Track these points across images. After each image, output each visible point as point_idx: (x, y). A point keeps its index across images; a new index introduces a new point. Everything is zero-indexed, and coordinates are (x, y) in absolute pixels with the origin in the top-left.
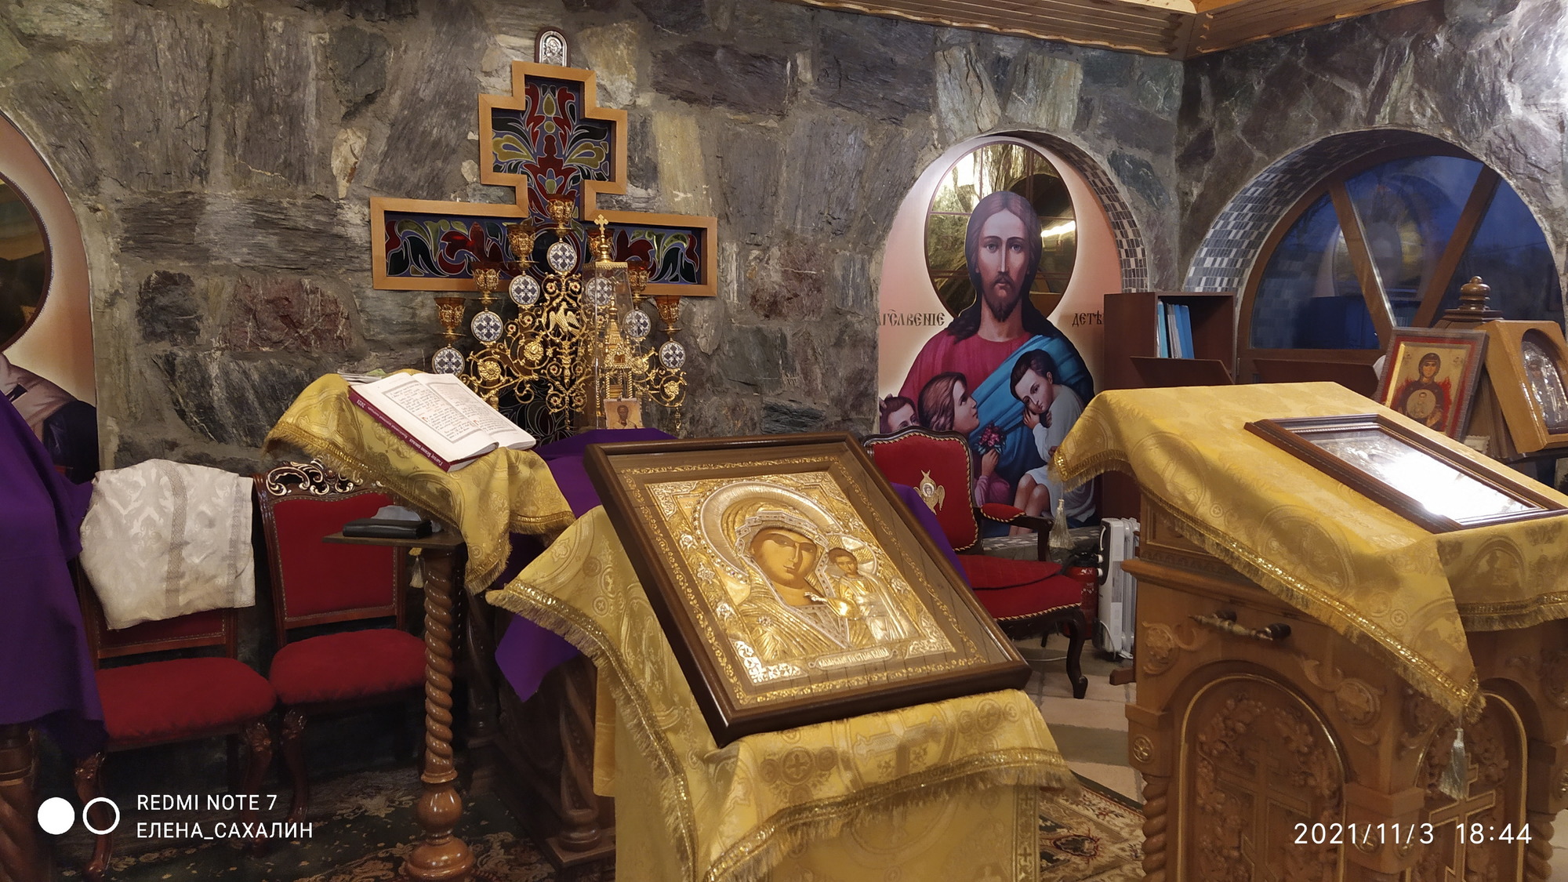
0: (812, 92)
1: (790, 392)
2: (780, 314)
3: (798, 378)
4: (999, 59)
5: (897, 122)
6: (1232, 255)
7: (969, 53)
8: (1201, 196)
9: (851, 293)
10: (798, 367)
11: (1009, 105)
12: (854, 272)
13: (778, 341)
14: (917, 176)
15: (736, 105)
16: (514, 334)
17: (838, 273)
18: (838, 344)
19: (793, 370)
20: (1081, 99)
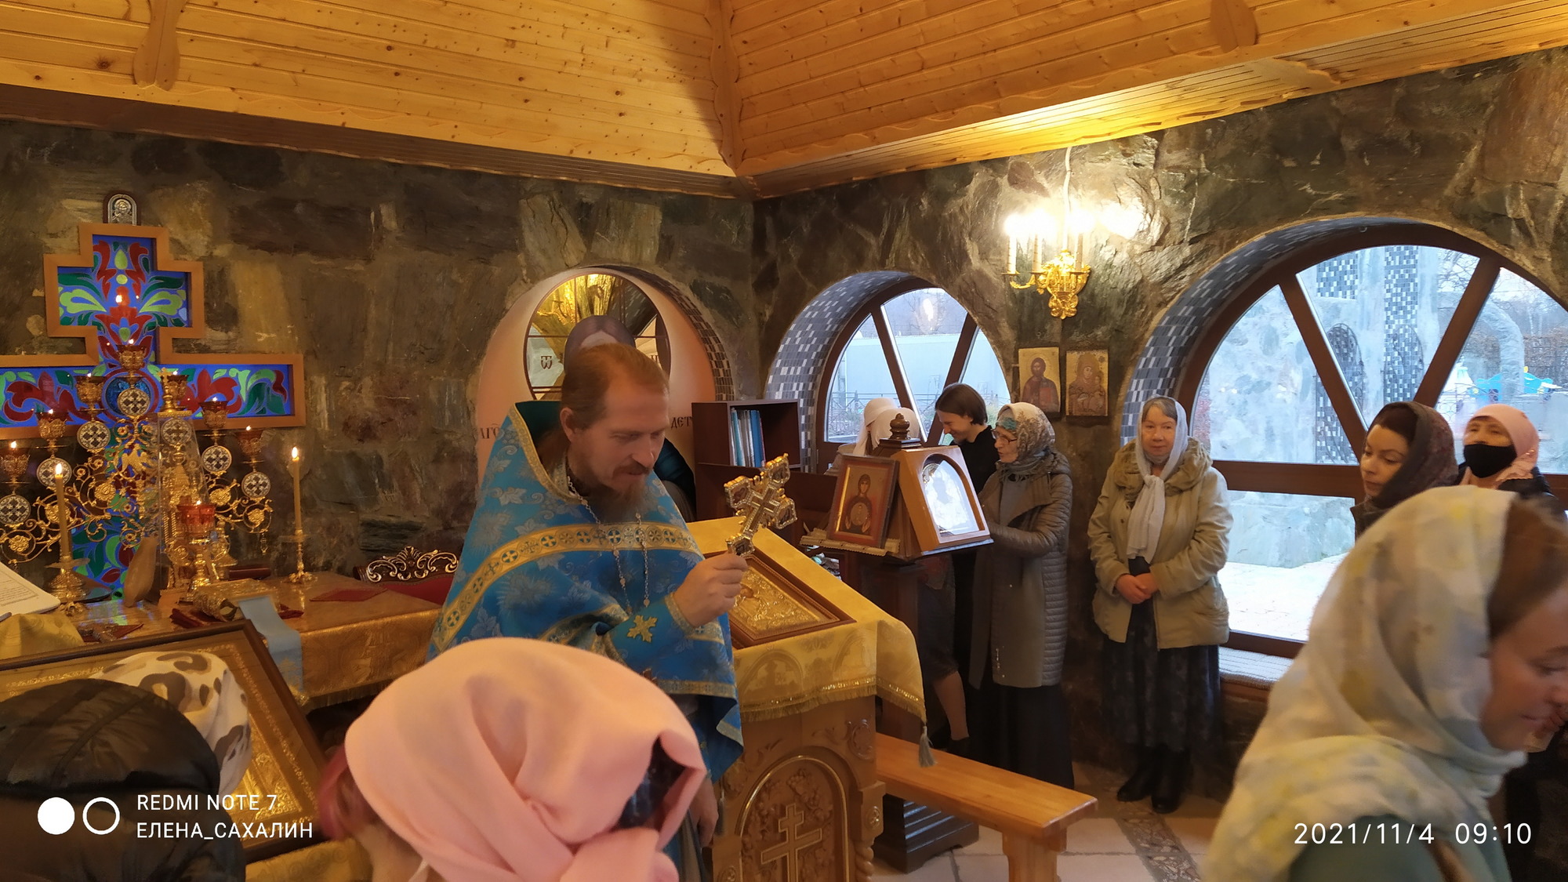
0: (397, 238)
1: (388, 507)
2: (375, 437)
3: (396, 494)
4: (582, 204)
5: (487, 262)
6: (804, 365)
7: (552, 200)
8: (771, 317)
9: (448, 414)
10: (396, 484)
11: (594, 244)
12: (450, 395)
13: (374, 462)
14: (507, 308)
15: (317, 252)
16: (84, 477)
17: (433, 396)
18: (437, 460)
19: (391, 488)
20: (662, 236)
